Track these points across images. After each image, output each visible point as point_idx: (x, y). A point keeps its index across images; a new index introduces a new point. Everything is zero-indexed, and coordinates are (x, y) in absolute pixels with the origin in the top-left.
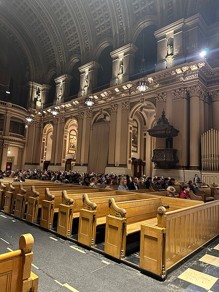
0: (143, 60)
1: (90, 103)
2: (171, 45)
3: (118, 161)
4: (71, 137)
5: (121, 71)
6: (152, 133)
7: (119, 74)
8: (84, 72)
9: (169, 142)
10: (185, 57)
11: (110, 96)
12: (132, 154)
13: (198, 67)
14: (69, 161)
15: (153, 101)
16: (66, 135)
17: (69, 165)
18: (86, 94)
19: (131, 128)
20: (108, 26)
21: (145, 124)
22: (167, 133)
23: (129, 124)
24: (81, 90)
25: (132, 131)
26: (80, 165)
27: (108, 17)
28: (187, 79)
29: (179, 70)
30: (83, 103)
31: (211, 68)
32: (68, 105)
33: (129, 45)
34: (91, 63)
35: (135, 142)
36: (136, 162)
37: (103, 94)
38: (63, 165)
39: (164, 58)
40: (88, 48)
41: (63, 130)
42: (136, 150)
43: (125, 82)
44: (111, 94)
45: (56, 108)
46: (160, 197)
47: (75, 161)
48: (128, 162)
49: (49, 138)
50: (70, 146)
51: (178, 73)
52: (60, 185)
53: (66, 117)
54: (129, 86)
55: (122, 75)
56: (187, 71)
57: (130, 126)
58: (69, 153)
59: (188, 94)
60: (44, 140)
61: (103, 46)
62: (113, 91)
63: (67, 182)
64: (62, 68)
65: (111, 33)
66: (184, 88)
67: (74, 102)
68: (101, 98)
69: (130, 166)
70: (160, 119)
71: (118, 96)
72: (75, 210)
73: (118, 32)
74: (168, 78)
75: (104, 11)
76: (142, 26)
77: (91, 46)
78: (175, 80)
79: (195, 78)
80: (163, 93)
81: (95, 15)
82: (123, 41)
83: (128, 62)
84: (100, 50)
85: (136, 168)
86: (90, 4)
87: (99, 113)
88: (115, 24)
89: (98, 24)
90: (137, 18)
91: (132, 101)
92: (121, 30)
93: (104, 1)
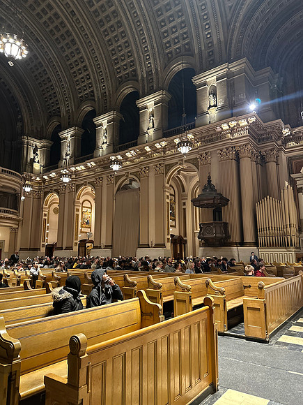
0: (184, 115)
1: (116, 167)
2: (214, 94)
3: (153, 239)
4: (84, 210)
5: (151, 125)
6: (198, 202)
7: (149, 127)
10: (232, 109)
14: (83, 242)
16: (78, 208)
17: (84, 248)
19: (168, 196)
20: (131, 66)
21: (184, 191)
22: (215, 202)
23: (166, 191)
24: (98, 148)
25: (169, 201)
26: (100, 248)
27: (131, 55)
29: (225, 125)
31: (262, 123)
32: (80, 168)
33: (160, 92)
35: (173, 215)
36: (176, 240)
39: (206, 109)
40: (105, 93)
41: (74, 201)
44: (139, 154)
45: (63, 172)
48: (166, 240)
49: (52, 212)
50: (83, 223)
51: (224, 129)
53: (77, 183)
54: (164, 144)
56: (235, 126)
59: (237, 154)
60: (45, 215)
61: (126, 92)
62: (142, 150)
64: (69, 119)
65: (136, 75)
66: (232, 148)
67: (88, 164)
68: (126, 159)
69: (168, 245)
70: (205, 186)
71: (149, 156)
73: (145, 75)
74: (212, 135)
75: (126, 47)
76: (176, 69)
77: (109, 92)
78: (220, 138)
79: (245, 134)
80: (206, 153)
81: (113, 52)
82: (153, 86)
83: (160, 113)
84: (121, 97)
85: (176, 247)
86: (107, 38)
87: (124, 178)
88: (141, 64)
89: (118, 63)
90: (169, 59)
91: (167, 163)
92: (149, 73)
93: (125, 36)
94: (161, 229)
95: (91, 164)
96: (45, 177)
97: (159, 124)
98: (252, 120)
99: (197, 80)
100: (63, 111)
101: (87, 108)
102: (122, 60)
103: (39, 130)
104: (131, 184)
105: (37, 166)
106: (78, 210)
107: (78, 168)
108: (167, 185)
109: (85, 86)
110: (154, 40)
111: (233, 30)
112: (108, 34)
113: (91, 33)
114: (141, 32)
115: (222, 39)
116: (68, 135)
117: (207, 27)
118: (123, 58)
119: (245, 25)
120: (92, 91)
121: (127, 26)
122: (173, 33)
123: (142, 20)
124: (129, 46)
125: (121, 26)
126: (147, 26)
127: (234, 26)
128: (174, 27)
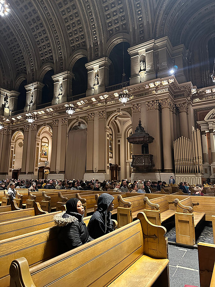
0: (124, 75)
1: (70, 112)
3: (96, 166)
4: (43, 144)
5: (96, 82)
7: (95, 84)
8: (58, 81)
10: (157, 73)
11: (86, 105)
14: (42, 169)
16: (38, 142)
17: (42, 173)
18: (61, 102)
19: (108, 135)
20: (82, 38)
21: (119, 132)
23: (107, 131)
24: (56, 98)
25: (109, 139)
28: (159, 92)
29: (152, 84)
31: (178, 84)
35: (111, 149)
37: (79, 103)
38: (36, 173)
39: (137, 72)
40: (62, 57)
41: (36, 137)
42: (111, 156)
43: (102, 92)
44: (88, 103)
45: (27, 115)
47: (48, 168)
50: (42, 154)
51: (151, 87)
53: (38, 124)
54: (106, 96)
56: (159, 85)
58: (40, 161)
59: (160, 105)
60: (13, 148)
61: (77, 57)
62: (90, 100)
64: (33, 76)
65: (86, 46)
66: (156, 101)
67: (48, 110)
68: (77, 107)
69: (108, 171)
70: (137, 128)
71: (94, 105)
73: (92, 46)
74: (142, 91)
75: (78, 24)
76: (115, 42)
77: (65, 57)
78: (148, 93)
79: (166, 91)
80: (137, 104)
81: (69, 27)
82: (98, 54)
83: (103, 74)
84: (74, 61)
85: (113, 172)
86: (64, 17)
87: (75, 121)
88: (89, 38)
89: (72, 36)
90: (111, 35)
91: (108, 110)
92: (95, 44)
93: (78, 16)
94: (103, 160)
95: (50, 110)
96: (13, 119)
97: (102, 82)
98: (171, 81)
99: (131, 51)
100: (29, 70)
101: (48, 68)
102: (75, 34)
103: (9, 83)
104: (79, 125)
105: (7, 111)
106: (38, 144)
107: (40, 113)
108: (107, 127)
109: (46, 52)
110: (100, 20)
111: (158, 16)
112: (65, 14)
113: (52, 12)
114: (90, 14)
115: (150, 22)
116: (32, 88)
117: (139, 12)
118: (76, 32)
119: (166, 13)
120: (52, 56)
121: (80, 8)
122: (114, 16)
123: (91, 5)
124: (80, 23)
125: (75, 8)
126: (95, 9)
127: (159, 13)
128: (115, 11)
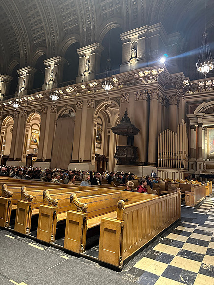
0: (109, 60)
1: (54, 98)
2: (135, 49)
3: (82, 156)
4: (33, 131)
5: (87, 69)
6: (116, 130)
7: (85, 71)
8: (49, 66)
9: (130, 140)
10: (147, 62)
11: (75, 92)
12: (96, 150)
13: (158, 72)
14: (30, 156)
15: (117, 100)
16: (27, 129)
17: (30, 160)
18: (51, 88)
19: (96, 125)
20: (75, 22)
21: (109, 122)
22: (129, 131)
23: (94, 121)
24: (46, 84)
25: (96, 128)
26: (42, 160)
27: (76, 14)
28: (148, 82)
29: (141, 73)
30: (47, 96)
31: (169, 74)
32: (31, 98)
33: (95, 44)
34: (57, 57)
35: (99, 139)
36: (100, 158)
37: (68, 90)
38: (24, 160)
39: (128, 60)
40: (55, 42)
41: (25, 124)
42: (100, 146)
43: (91, 80)
44: (77, 91)
45: (17, 100)
46: (120, 191)
47: (36, 156)
48: (92, 158)
49: (9, 131)
50: (31, 141)
51: (140, 75)
52: (20, 181)
53: (28, 110)
54: (95, 84)
55: (88, 72)
56: (148, 74)
57: (95, 123)
58: (30, 148)
59: (148, 96)
60: (3, 133)
61: (70, 42)
62: (79, 87)
63: (27, 178)
64: (26, 60)
65: (78, 30)
66: (145, 91)
67: (37, 96)
68: (66, 94)
69: (93, 162)
70: (123, 118)
71: (83, 92)
72: (35, 206)
73: (85, 30)
74: (131, 80)
75: (72, 7)
76: (109, 27)
77: (57, 41)
78: (137, 82)
79: (156, 81)
80: (126, 94)
82: (90, 39)
83: (94, 60)
84: (66, 46)
85: (100, 163)
87: (64, 108)
88: (82, 21)
89: (66, 19)
90: (104, 19)
91: (97, 99)
92: (88, 29)
96: (4, 104)
97: (93, 68)
100: (22, 54)
101: (40, 53)
102: (69, 17)
104: (70, 114)
106: (27, 131)
109: (39, 35)
116: (24, 72)
